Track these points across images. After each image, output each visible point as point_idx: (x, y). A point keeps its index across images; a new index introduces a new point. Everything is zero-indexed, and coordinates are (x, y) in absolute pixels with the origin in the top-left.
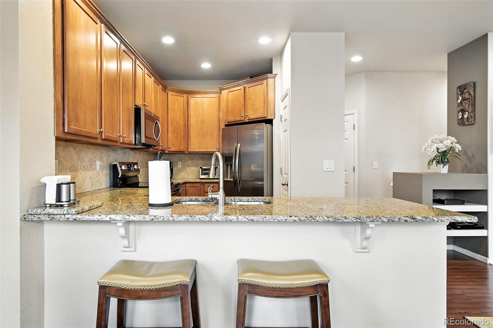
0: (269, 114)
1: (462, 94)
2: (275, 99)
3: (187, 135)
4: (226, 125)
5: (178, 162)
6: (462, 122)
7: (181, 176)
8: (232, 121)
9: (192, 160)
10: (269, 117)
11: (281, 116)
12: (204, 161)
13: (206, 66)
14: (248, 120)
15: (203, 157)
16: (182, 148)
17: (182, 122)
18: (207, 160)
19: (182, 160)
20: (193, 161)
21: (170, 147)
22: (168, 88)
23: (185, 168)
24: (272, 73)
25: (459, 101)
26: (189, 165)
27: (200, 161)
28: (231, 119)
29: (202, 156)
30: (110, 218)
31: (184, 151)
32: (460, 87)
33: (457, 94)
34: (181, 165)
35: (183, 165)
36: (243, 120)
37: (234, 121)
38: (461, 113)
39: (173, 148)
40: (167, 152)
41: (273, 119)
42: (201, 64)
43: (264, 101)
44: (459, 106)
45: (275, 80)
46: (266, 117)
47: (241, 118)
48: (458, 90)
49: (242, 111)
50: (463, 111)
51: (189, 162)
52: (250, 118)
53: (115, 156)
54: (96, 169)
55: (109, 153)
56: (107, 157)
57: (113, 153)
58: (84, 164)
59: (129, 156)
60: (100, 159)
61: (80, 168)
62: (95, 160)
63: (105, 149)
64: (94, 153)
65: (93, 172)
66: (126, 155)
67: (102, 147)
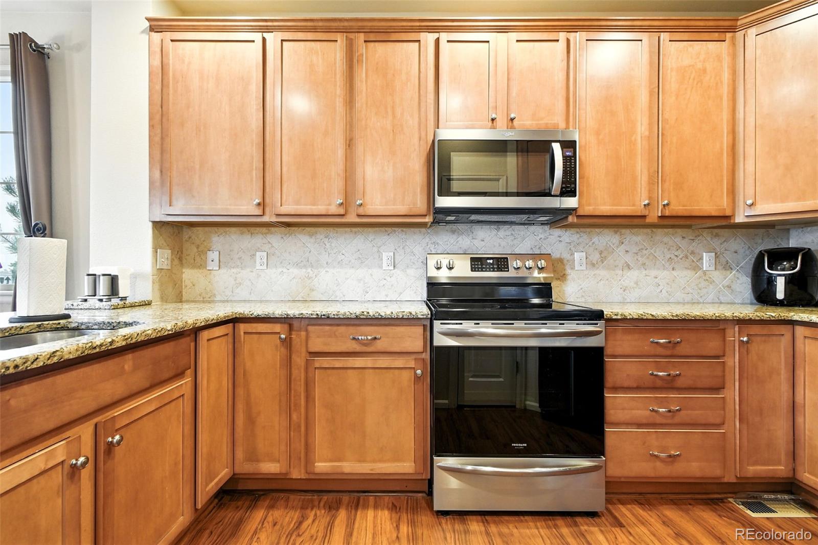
53: (461, 243)
54: (381, 267)
55: (435, 239)
56: (427, 245)
57: (455, 236)
58: (340, 257)
59: (544, 242)
60: (396, 249)
61: (327, 263)
62: (378, 251)
63: (419, 231)
64: (374, 239)
65: (367, 271)
66: (524, 239)
67: (404, 229)
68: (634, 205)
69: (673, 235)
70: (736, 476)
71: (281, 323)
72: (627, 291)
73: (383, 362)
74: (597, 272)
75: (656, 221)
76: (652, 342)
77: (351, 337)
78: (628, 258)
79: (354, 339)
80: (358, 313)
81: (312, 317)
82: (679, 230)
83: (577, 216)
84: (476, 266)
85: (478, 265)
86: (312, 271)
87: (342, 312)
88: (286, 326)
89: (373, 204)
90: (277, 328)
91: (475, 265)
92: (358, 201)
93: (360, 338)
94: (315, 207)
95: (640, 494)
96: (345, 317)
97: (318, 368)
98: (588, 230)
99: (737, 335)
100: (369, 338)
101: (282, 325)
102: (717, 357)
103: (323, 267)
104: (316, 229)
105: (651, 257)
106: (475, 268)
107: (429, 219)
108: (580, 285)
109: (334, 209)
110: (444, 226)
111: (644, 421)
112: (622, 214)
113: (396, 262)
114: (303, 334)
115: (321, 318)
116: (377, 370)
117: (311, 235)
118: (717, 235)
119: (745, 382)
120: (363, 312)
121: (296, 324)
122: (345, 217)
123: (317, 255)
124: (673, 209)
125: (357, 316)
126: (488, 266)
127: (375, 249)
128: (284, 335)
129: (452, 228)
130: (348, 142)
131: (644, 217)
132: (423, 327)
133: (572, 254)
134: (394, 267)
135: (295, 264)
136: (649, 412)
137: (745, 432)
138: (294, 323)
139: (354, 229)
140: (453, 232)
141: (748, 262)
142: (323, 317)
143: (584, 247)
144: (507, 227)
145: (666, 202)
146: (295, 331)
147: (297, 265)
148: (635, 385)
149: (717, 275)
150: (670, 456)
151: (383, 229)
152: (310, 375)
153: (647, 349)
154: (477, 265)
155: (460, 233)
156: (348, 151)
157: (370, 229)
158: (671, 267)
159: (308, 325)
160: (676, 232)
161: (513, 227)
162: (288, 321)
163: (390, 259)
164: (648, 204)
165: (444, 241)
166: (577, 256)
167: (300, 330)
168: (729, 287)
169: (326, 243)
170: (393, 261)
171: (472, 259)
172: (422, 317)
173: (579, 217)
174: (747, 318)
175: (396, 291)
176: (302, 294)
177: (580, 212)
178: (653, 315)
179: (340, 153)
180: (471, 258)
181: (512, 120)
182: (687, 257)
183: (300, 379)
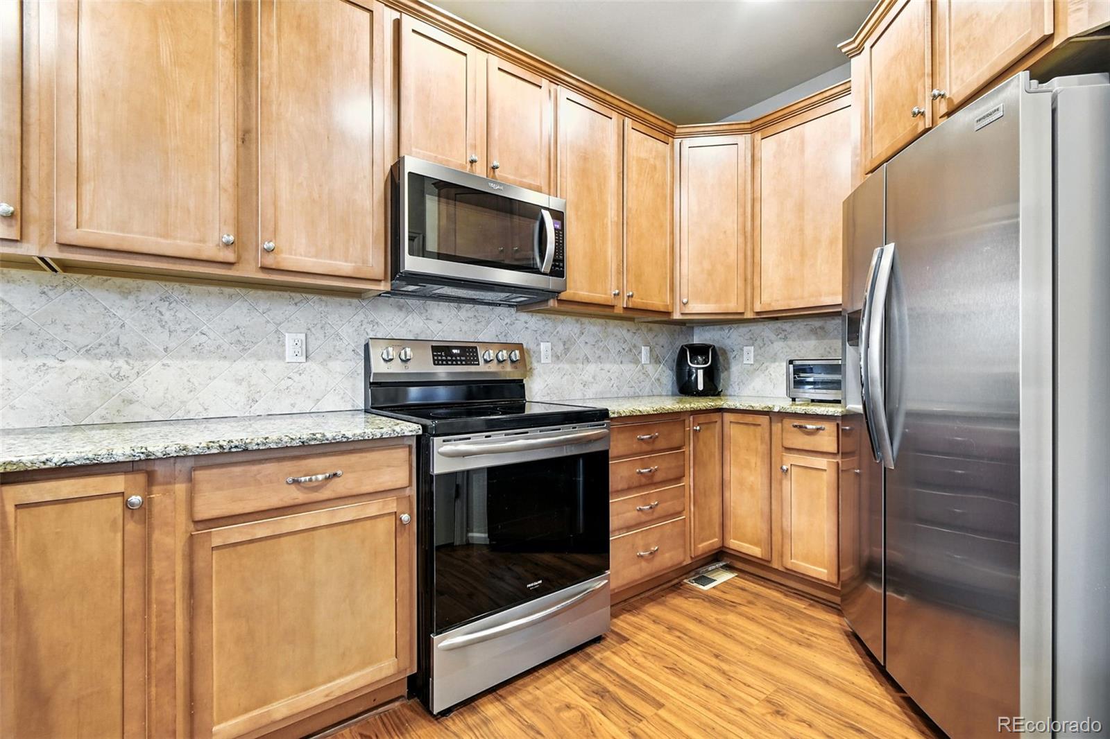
5: (745, 348)
7: (755, 388)
9: (785, 338)
12: (825, 341)
14: (945, 115)
15: (822, 328)
16: (732, 305)
19: (756, 340)
20: (790, 343)
21: (682, 300)
23: (765, 364)
26: (776, 354)
27: (811, 343)
34: (752, 355)
35: (758, 357)
36: (926, 131)
37: (890, 152)
40: (679, 316)
46: (1047, 40)
47: (916, 126)
49: (919, 90)
51: (778, 345)
52: (957, 101)
53: (411, 324)
54: (281, 357)
55: (373, 315)
56: (362, 325)
57: (402, 314)
58: (196, 339)
59: (510, 327)
60: (309, 329)
61: (166, 350)
62: (277, 331)
63: (349, 302)
64: (269, 310)
65: (256, 364)
66: (488, 323)
67: (324, 298)
68: (606, 294)
69: (621, 327)
70: (691, 557)
71: (126, 473)
72: (586, 387)
73: (347, 512)
74: (561, 365)
75: (622, 312)
76: (639, 439)
77: (290, 479)
78: (587, 350)
79: (296, 482)
80: (305, 437)
81: (208, 452)
82: (625, 323)
83: (558, 300)
84: (440, 358)
85: (441, 356)
86: (128, 363)
87: (274, 437)
88: (141, 478)
89: (293, 253)
90: (117, 483)
91: (437, 356)
92: (266, 243)
93: (303, 479)
94: (169, 241)
95: (625, 601)
96: (280, 446)
97: (218, 548)
98: (553, 316)
99: (691, 425)
100: (320, 477)
101: (130, 476)
102: (679, 448)
103: (156, 357)
104: (140, 282)
105: (605, 349)
106: (438, 360)
107: (385, 286)
108: (546, 381)
109: (210, 250)
110: (387, 298)
111: (633, 523)
112: (596, 302)
113: (310, 349)
114: (180, 488)
115: (230, 452)
116: (335, 529)
117: (125, 293)
118: (650, 330)
119: (696, 469)
120: (314, 435)
121: (160, 469)
122: (235, 267)
123: (141, 333)
124: (635, 302)
125: (303, 442)
126: (454, 358)
127: (271, 327)
128: (136, 495)
129: (398, 302)
130: (241, 136)
131: (612, 307)
132: (408, 449)
133: (538, 345)
134: (307, 357)
135: (83, 351)
136: (636, 512)
137: (697, 514)
138: (156, 468)
139: (227, 290)
140: (400, 308)
141: (672, 355)
142: (233, 450)
143: (549, 336)
144: (468, 306)
145: (631, 293)
146: (160, 484)
147: (87, 352)
148: (626, 487)
149: (650, 368)
150: (651, 553)
151: (286, 294)
152: (200, 564)
153: (635, 447)
154: (439, 356)
155: (409, 311)
156: (241, 149)
157: (260, 292)
158: (620, 360)
159: (194, 469)
160: (624, 325)
161: (477, 306)
162: (143, 466)
163: (299, 344)
164: (618, 294)
165: (387, 319)
166: (543, 346)
167: (171, 481)
168: (659, 380)
169: (163, 310)
170: (304, 347)
171: (434, 349)
172: (410, 434)
173: (560, 301)
174: (699, 409)
175: (309, 397)
176: (102, 412)
177: (563, 296)
178: (640, 411)
179: (227, 149)
180: (432, 346)
181: (494, 168)
182: (631, 350)
183: (174, 579)
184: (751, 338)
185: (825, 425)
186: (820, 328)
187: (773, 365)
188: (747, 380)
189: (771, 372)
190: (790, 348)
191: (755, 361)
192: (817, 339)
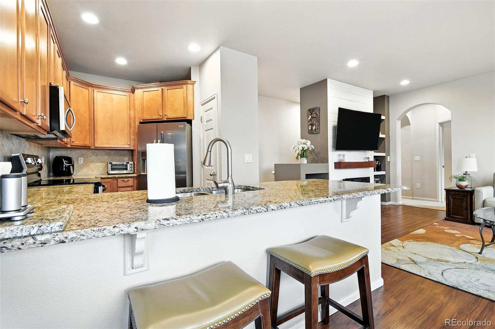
0: (189, 115)
1: (312, 114)
2: (193, 103)
3: (93, 129)
4: (141, 123)
5: (79, 158)
6: (311, 132)
7: (83, 172)
8: (148, 119)
9: (97, 155)
10: (189, 118)
11: (201, 117)
12: (111, 157)
13: (121, 61)
14: (166, 119)
15: (110, 153)
16: (87, 143)
17: (87, 115)
18: (114, 156)
19: (84, 155)
20: (98, 157)
21: (73, 141)
22: (70, 77)
23: (88, 164)
24: (191, 80)
25: (309, 119)
26: (93, 160)
27: (106, 157)
28: (147, 117)
29: (109, 151)
30: (136, 228)
31: (90, 146)
32: (310, 110)
33: (308, 114)
34: (82, 160)
36: (161, 119)
37: (151, 119)
38: (310, 126)
39: (77, 143)
40: (69, 146)
41: (192, 120)
42: (115, 59)
43: (184, 103)
44: (309, 121)
45: (193, 87)
46: (186, 117)
47: (159, 117)
48: (309, 112)
49: (160, 110)
50: (312, 125)
51: (94, 157)
52: (169, 117)
184: (81, 155)
185: (130, 179)
186: (109, 153)
187: (92, 164)
188: (80, 169)
189: (91, 166)
190: (98, 158)
191: (84, 163)
192: (108, 156)
